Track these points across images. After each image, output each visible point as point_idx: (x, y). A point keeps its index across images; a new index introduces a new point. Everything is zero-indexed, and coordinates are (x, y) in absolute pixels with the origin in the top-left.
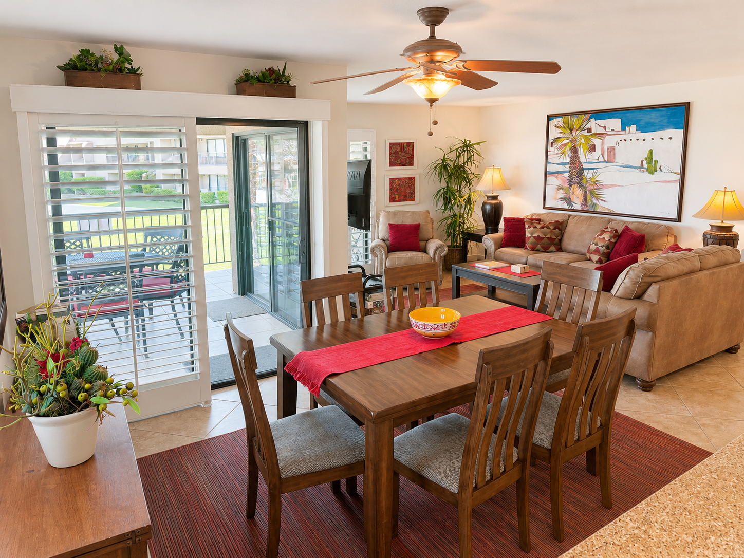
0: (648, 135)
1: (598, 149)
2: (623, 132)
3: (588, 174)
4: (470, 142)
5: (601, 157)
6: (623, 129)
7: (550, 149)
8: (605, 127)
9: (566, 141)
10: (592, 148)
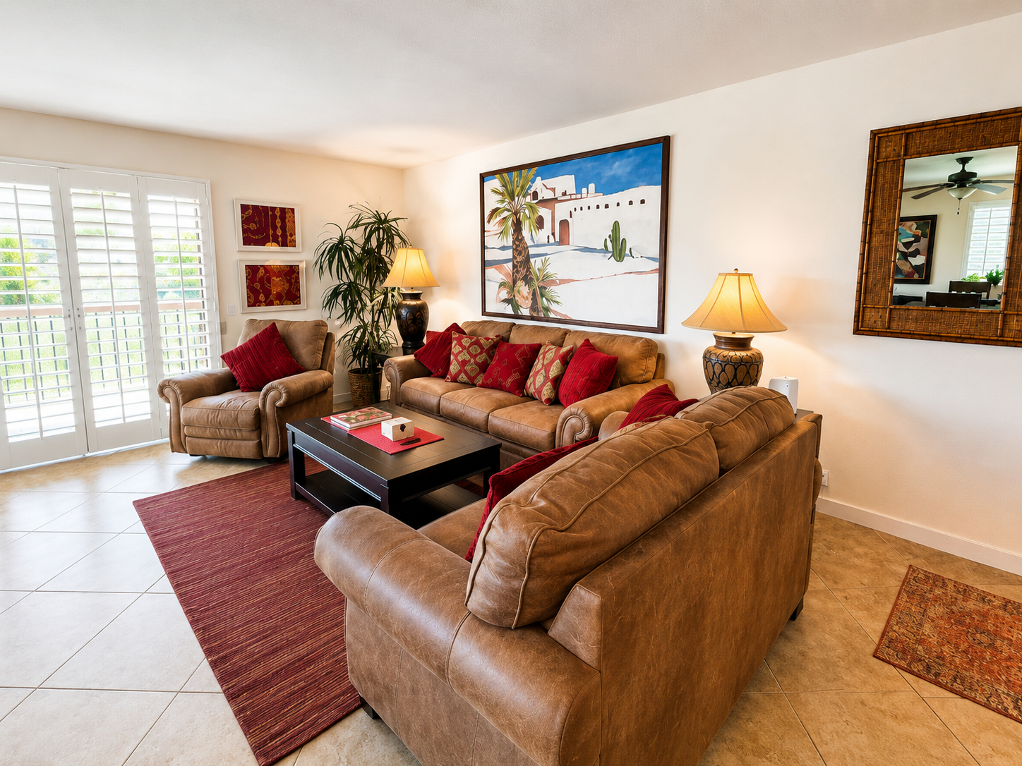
0: (612, 198)
1: (547, 224)
2: (579, 196)
3: (536, 263)
4: (386, 217)
5: (551, 237)
6: (579, 191)
7: (487, 227)
8: (553, 190)
9: (506, 214)
10: (540, 223)
